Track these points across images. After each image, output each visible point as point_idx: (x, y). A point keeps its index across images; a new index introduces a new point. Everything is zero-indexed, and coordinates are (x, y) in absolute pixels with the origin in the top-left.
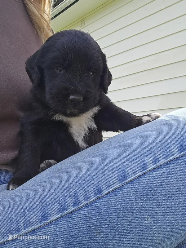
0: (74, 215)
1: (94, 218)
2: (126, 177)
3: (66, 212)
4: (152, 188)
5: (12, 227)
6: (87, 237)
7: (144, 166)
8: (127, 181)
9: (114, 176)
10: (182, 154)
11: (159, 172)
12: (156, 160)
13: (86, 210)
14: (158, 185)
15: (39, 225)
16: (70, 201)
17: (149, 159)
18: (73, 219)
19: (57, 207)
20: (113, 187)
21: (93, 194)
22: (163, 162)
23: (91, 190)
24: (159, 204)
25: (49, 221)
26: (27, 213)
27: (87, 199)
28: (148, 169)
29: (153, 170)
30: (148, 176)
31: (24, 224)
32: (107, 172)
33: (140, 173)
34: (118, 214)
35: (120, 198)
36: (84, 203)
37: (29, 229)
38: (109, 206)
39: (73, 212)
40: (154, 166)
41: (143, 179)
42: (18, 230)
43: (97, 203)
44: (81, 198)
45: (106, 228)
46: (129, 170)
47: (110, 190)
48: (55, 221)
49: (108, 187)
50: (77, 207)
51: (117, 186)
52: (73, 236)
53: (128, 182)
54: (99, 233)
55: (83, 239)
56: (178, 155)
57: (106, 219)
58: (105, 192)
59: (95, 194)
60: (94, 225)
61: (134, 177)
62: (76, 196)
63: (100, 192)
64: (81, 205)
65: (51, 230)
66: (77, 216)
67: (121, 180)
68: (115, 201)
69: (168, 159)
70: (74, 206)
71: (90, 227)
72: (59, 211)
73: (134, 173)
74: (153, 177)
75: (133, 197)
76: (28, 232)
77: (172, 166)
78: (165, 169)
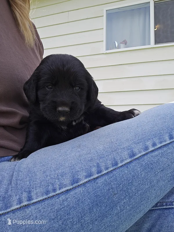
0: (98, 180)
1: (112, 183)
2: (134, 155)
3: (92, 178)
4: (152, 164)
5: (50, 187)
6: (107, 197)
7: (146, 148)
8: (135, 157)
9: (125, 154)
10: (171, 141)
11: (156, 153)
12: (154, 145)
13: (106, 177)
14: (155, 162)
15: (71, 187)
16: (94, 170)
17: (149, 143)
18: (97, 183)
19: (85, 174)
20: (126, 162)
21: (111, 166)
22: (159, 146)
23: (109, 163)
24: (156, 175)
25: (79, 184)
26: (60, 177)
27: (107, 169)
28: (149, 151)
29: (152, 151)
30: (149, 155)
31: (59, 185)
32: (120, 150)
33: (144, 153)
34: (129, 181)
35: (131, 169)
36: (105, 172)
37: (64, 189)
38: (123, 175)
39: (97, 178)
40: (153, 149)
41: (145, 157)
42: (54, 190)
43: (114, 172)
44: (103, 168)
45: (120, 191)
46: (136, 150)
47: (124, 163)
48: (84, 184)
49: (122, 161)
50: (100, 174)
51: (128, 160)
52: (97, 196)
53: (136, 158)
54: (115, 194)
55: (103, 199)
56: (168, 142)
57: (120, 184)
58: (120, 165)
59: (113, 166)
60: (112, 188)
61: (139, 155)
62: (98, 166)
63: (116, 164)
64: (103, 173)
65: (80, 191)
66: (100, 181)
67: (131, 157)
68: (126, 172)
69: (163, 144)
70: (98, 174)
71: (109, 190)
72: (86, 177)
73: (140, 152)
74: (152, 156)
75: (139, 169)
76: (63, 192)
77: (165, 149)
78: (160, 151)
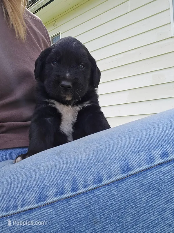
0: (71, 200)
1: (92, 207)
2: (129, 169)
3: (63, 196)
5: (11, 203)
6: (84, 225)
7: (151, 160)
8: (130, 173)
9: (116, 167)
11: (168, 167)
12: (165, 155)
13: (84, 198)
15: (36, 206)
16: (68, 186)
17: (156, 153)
18: (70, 205)
19: (55, 190)
20: (115, 178)
21: (92, 182)
22: (172, 156)
23: (90, 178)
27: (86, 186)
28: (156, 163)
29: (161, 165)
30: (154, 171)
31: (22, 202)
32: (108, 161)
33: (146, 167)
34: (119, 206)
35: (122, 190)
36: (82, 190)
37: (26, 208)
38: (109, 197)
39: (70, 197)
40: (162, 161)
41: (149, 173)
42: (16, 207)
43: (96, 192)
44: (80, 185)
46: (133, 162)
47: (111, 180)
48: (52, 204)
49: (110, 177)
50: (75, 193)
53: (132, 174)
54: (97, 222)
55: (79, 226)
57: (105, 210)
58: (105, 182)
59: (95, 183)
60: (93, 214)
61: (138, 169)
62: (74, 181)
63: (100, 181)
64: (80, 191)
66: (75, 202)
67: (124, 171)
68: (115, 193)
70: (72, 192)
71: (88, 215)
72: (56, 194)
73: (140, 165)
74: (160, 172)
75: (137, 191)
